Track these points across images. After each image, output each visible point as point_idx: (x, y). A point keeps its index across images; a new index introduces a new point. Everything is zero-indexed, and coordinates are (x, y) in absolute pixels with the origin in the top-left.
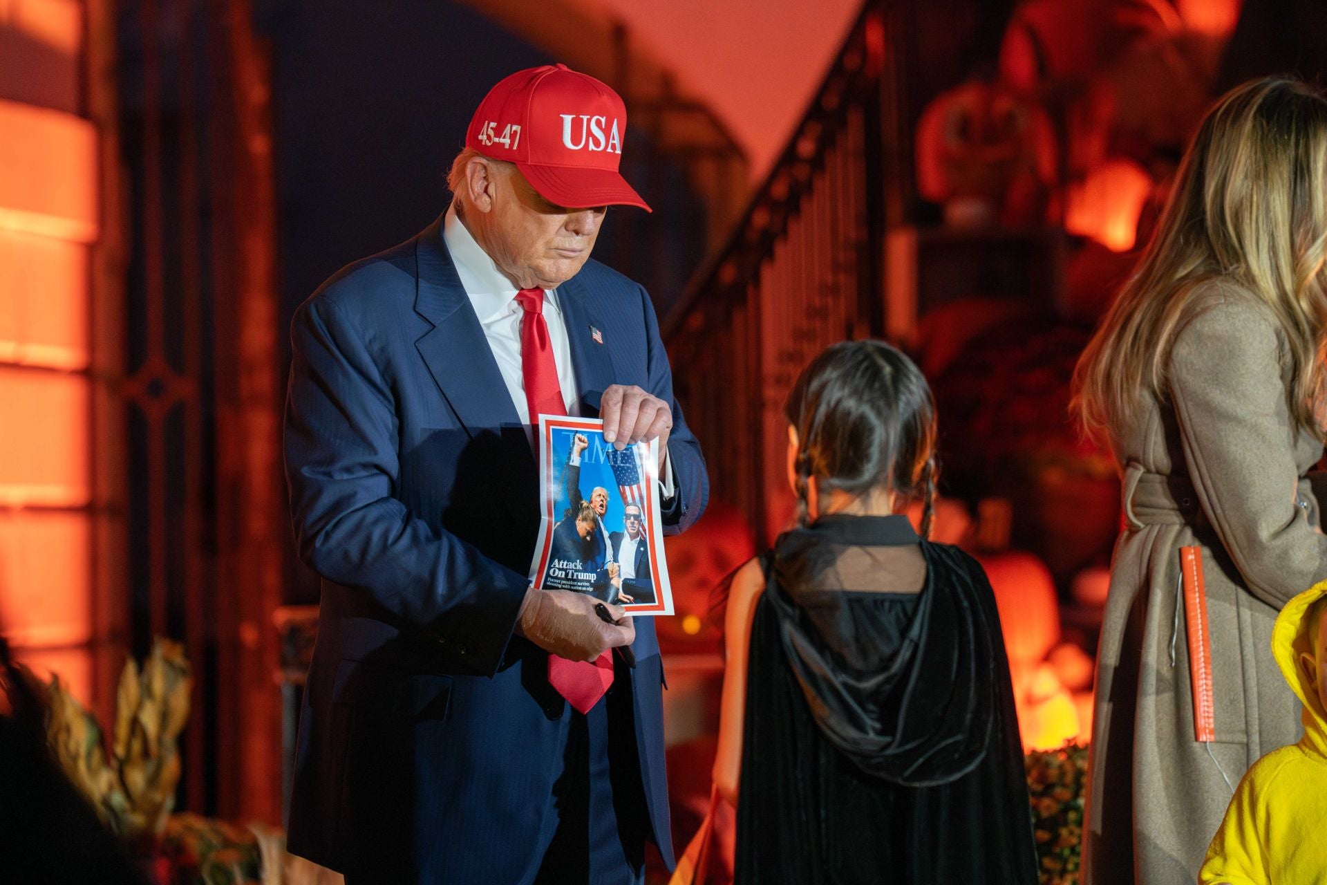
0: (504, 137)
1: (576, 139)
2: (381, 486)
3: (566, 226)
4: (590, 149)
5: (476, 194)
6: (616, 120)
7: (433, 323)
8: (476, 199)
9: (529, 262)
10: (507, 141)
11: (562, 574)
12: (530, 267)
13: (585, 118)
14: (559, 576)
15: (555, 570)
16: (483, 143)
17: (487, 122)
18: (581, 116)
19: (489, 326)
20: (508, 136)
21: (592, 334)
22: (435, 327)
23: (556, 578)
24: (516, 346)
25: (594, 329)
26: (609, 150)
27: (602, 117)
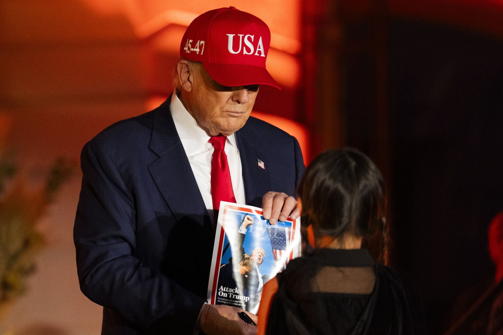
0: (196, 48)
1: (235, 48)
2: (124, 249)
3: (232, 98)
4: (244, 54)
5: (183, 81)
6: (261, 37)
7: (159, 155)
8: (183, 84)
9: (212, 119)
10: (198, 50)
11: (225, 295)
12: (213, 123)
13: (241, 36)
14: (224, 296)
15: (221, 293)
16: (186, 52)
17: (188, 40)
18: (238, 35)
19: (192, 157)
20: (198, 47)
21: (258, 164)
22: (160, 157)
23: (222, 297)
24: (208, 169)
25: (259, 160)
26: (256, 54)
27: (252, 35)
